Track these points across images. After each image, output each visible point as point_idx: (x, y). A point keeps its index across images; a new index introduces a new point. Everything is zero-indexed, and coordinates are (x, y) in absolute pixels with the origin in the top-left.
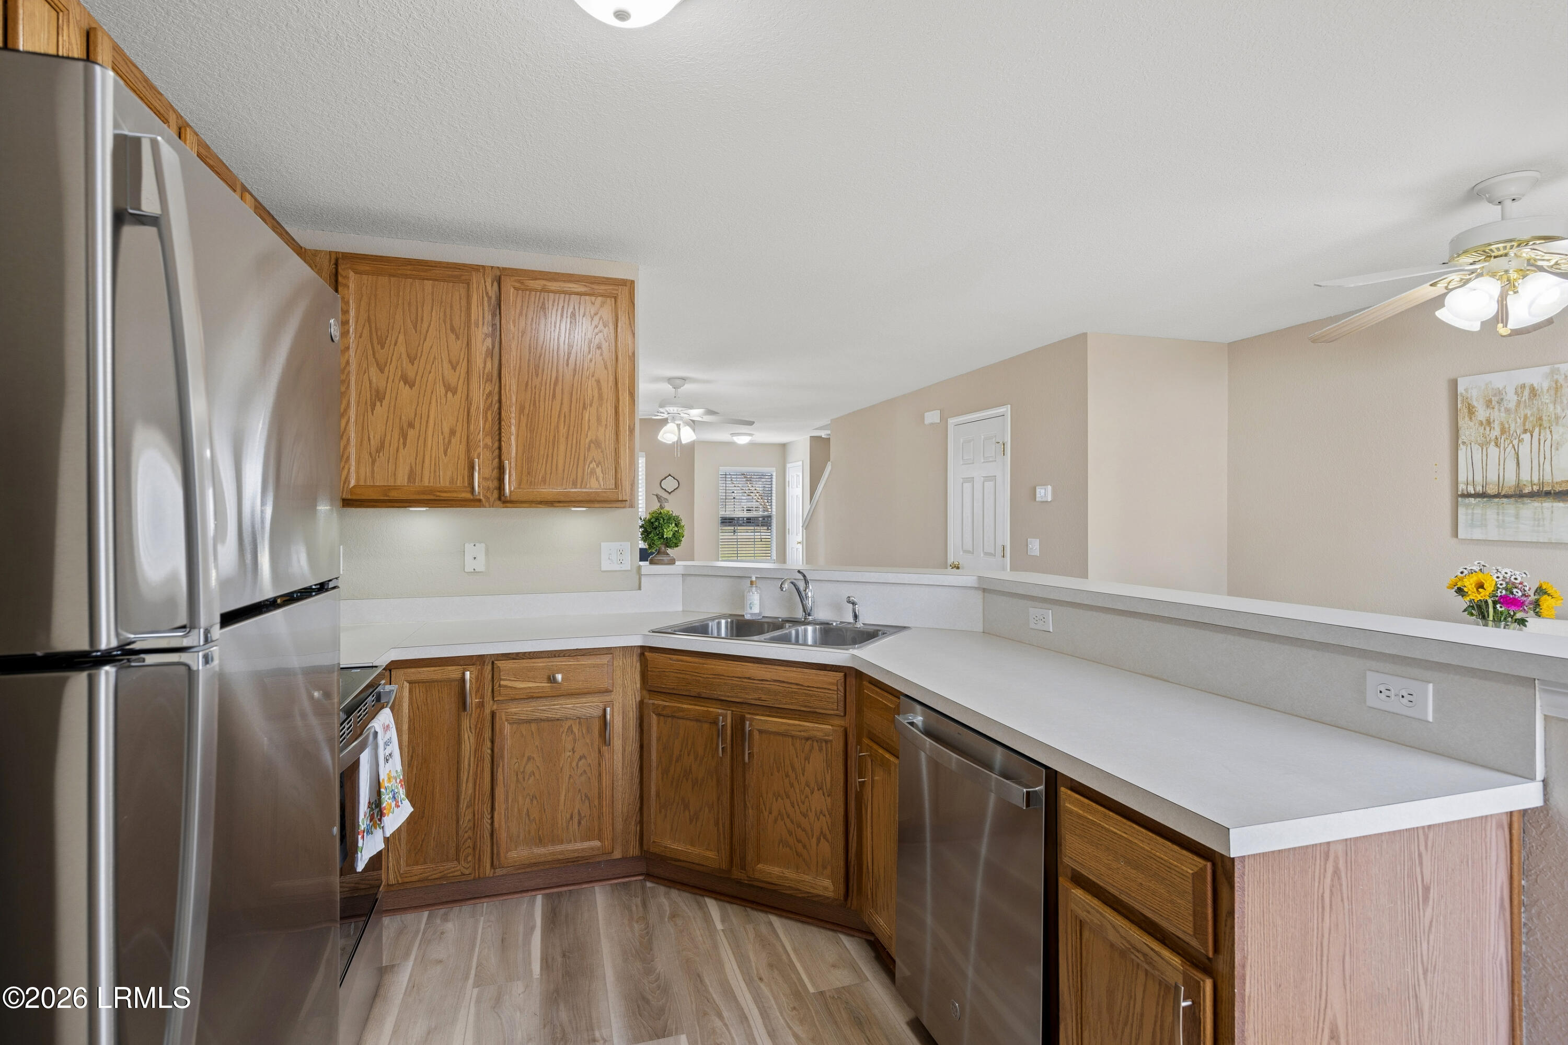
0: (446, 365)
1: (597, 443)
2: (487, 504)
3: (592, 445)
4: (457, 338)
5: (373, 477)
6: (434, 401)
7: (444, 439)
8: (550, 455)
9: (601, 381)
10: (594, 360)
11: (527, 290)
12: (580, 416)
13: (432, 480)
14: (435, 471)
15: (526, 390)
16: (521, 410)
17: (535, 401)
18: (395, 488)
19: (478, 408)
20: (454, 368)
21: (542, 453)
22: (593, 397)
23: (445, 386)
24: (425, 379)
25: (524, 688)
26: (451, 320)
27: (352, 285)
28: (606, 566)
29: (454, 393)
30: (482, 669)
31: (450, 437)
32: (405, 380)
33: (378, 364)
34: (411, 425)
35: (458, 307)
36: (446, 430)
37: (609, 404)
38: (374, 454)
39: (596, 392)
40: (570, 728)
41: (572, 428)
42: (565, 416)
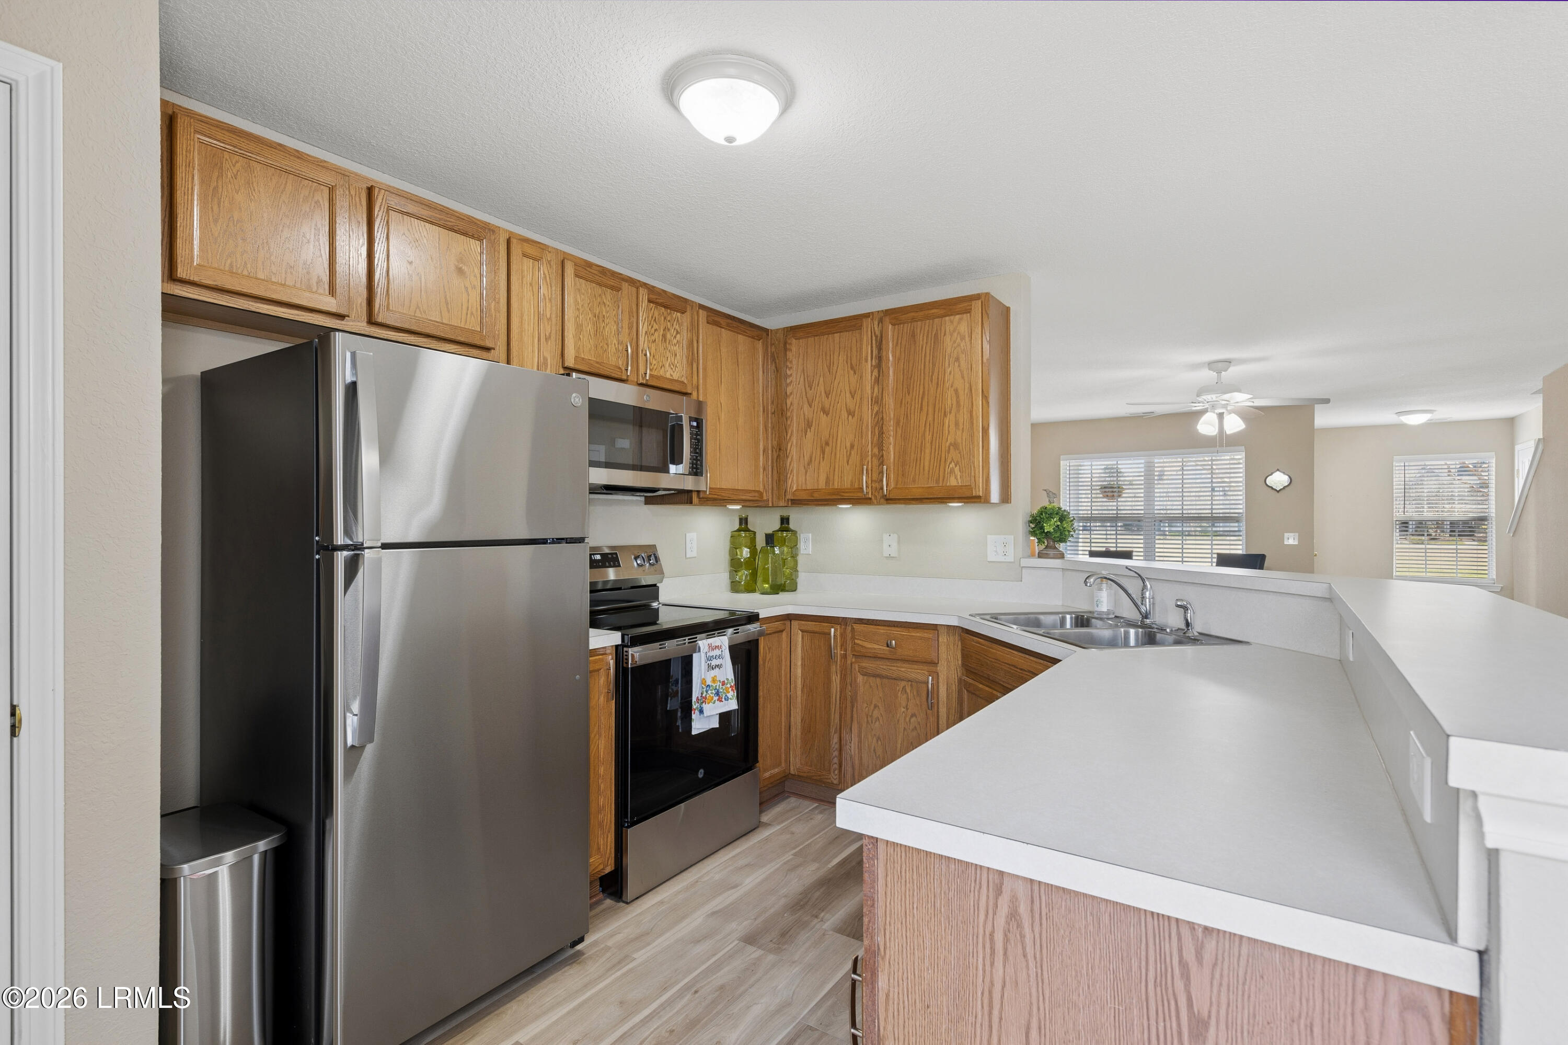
0: (848, 395)
1: (955, 445)
2: (875, 501)
3: (951, 447)
4: (855, 373)
5: (806, 484)
6: (840, 423)
7: (847, 452)
8: (919, 459)
9: (959, 391)
10: (952, 373)
11: (900, 324)
12: (942, 423)
13: (839, 484)
14: (841, 477)
15: (901, 407)
16: (898, 423)
17: (907, 414)
18: (817, 490)
19: (867, 425)
20: (853, 397)
21: (912, 458)
22: (952, 405)
23: (847, 411)
24: (835, 407)
25: (870, 648)
26: (851, 360)
27: (794, 349)
28: (991, 557)
29: (853, 416)
30: (845, 629)
31: (851, 450)
32: (825, 412)
33: (808, 402)
34: (827, 444)
35: (855, 349)
36: (848, 445)
37: (965, 409)
38: (806, 466)
39: (954, 399)
40: (904, 688)
41: (935, 435)
42: (930, 424)
